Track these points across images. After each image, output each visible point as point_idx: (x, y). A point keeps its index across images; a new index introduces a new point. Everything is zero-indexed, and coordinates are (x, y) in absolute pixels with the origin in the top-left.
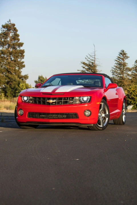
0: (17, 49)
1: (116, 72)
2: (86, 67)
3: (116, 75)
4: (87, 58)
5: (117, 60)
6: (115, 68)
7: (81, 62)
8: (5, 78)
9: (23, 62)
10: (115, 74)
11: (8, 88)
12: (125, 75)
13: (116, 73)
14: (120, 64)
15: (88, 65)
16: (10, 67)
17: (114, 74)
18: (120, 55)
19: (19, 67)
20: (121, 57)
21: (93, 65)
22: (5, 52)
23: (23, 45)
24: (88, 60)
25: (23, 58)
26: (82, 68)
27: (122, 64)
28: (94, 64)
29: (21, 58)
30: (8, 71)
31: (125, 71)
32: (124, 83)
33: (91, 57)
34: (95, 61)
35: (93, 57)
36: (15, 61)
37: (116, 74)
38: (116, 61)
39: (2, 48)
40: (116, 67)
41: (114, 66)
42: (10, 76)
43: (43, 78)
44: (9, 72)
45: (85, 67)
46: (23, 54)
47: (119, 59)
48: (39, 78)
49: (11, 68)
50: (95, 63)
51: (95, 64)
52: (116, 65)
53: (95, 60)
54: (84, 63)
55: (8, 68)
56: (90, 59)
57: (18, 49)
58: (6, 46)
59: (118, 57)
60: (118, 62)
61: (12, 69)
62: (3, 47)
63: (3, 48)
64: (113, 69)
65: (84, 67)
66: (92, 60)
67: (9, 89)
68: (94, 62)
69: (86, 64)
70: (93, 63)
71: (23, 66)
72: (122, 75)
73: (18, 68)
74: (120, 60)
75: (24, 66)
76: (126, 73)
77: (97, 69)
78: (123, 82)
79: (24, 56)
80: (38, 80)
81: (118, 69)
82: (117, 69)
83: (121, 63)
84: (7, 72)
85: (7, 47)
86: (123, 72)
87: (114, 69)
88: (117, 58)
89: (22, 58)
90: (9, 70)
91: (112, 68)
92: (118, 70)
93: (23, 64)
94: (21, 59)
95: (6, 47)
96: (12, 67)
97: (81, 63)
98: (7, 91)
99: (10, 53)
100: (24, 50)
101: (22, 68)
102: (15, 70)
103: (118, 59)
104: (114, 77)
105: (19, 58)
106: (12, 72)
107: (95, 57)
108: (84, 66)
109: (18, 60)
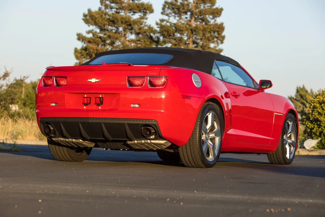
0: (209, 22)
9: (221, 51)
22: (182, 29)
23: (221, 12)
25: (222, 43)
29: (216, 41)
39: (178, 20)
43: (307, 92)
46: (222, 33)
48: (298, 91)
57: (212, 22)
58: (186, 16)
62: (180, 16)
63: (180, 19)
79: (223, 38)
80: (296, 96)
85: (189, 19)
89: (219, 41)
94: (218, 44)
95: (186, 18)
99: (191, 30)
100: (222, 24)
105: (213, 42)
109: (209, 47)
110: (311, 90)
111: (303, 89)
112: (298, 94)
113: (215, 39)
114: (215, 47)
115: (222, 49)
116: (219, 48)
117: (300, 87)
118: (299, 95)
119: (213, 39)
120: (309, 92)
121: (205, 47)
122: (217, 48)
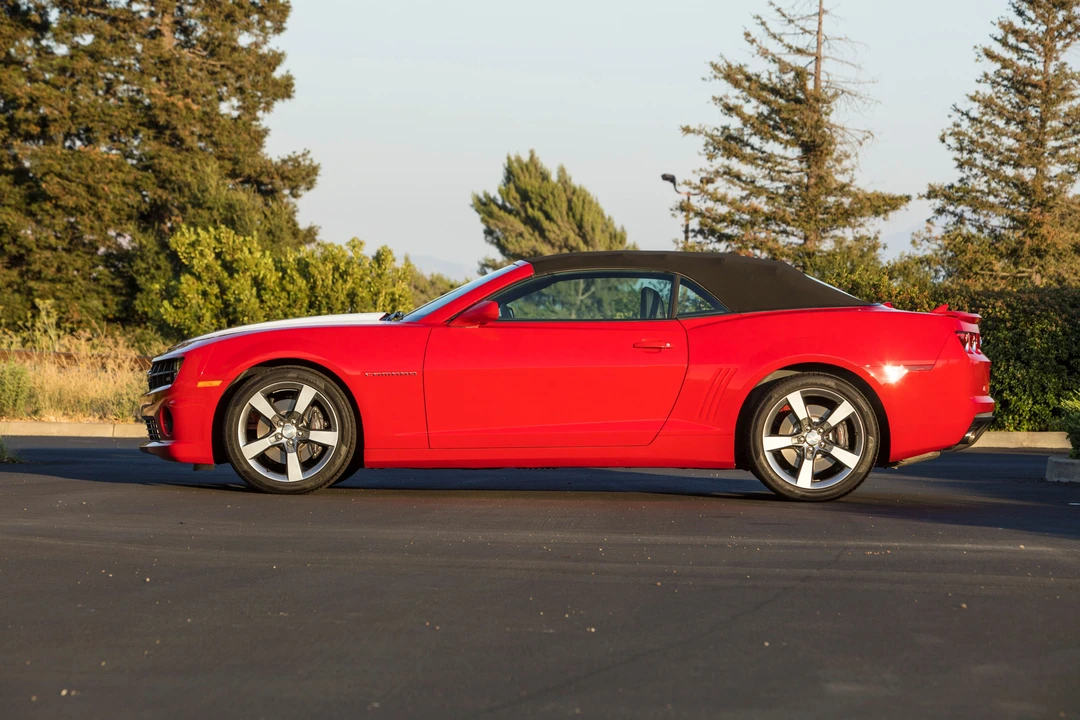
1: (988, 151)
2: (751, 108)
3: (985, 171)
4: (757, 32)
5: (998, 49)
6: (975, 114)
7: (715, 67)
8: (130, 178)
9: (277, 59)
10: (978, 157)
11: (150, 257)
12: (1055, 169)
13: (986, 156)
14: (1020, 84)
15: (764, 87)
16: (171, 91)
17: (971, 164)
18: (1020, 13)
19: (241, 90)
20: (1029, 26)
21: (803, 88)
24: (764, 53)
25: (279, 29)
26: (718, 108)
27: (1035, 86)
28: (810, 85)
29: (259, 22)
30: (155, 125)
31: (1056, 133)
32: (1043, 231)
33: (791, 28)
34: (818, 59)
35: (805, 31)
36: (212, 47)
37: (987, 163)
38: (990, 55)
40: (987, 103)
41: (973, 99)
42: (169, 160)
44: (158, 129)
45: (741, 102)
47: (1012, 40)
49: (178, 100)
50: (823, 77)
51: (817, 80)
52: (987, 90)
53: (824, 51)
54: (733, 75)
55: (159, 103)
56: (787, 40)
59: (1003, 27)
60: (1006, 64)
61: (188, 108)
64: (965, 124)
65: (732, 102)
66: (799, 51)
67: (158, 268)
68: (811, 68)
69: (748, 78)
70: (800, 74)
71: (275, 83)
72: (1028, 174)
73: (235, 102)
74: (1017, 49)
75: (285, 89)
76: (1062, 153)
77: (833, 119)
78: (1039, 225)
81: (1000, 123)
82: (990, 124)
83: (1030, 71)
84: (152, 133)
86: (1041, 143)
87: (973, 119)
88: (1000, 33)
89: (268, 24)
90: (162, 119)
91: (956, 117)
92: (999, 132)
93: (278, 73)
94: (263, 29)
96: (186, 94)
97: (709, 72)
98: (141, 280)
101: (268, 108)
102: (209, 118)
103: (1004, 43)
104: (972, 182)
105: (247, 28)
106: (183, 133)
107: (825, 29)
108: (734, 95)
109: (234, 44)
110: (562, 170)
111: (532, 166)
112: (512, 186)
113: (255, 17)
114: (257, 45)
115: (280, 51)
116: (270, 50)
117: (518, 160)
118: (518, 189)
119: (247, 16)
120: (554, 178)
121: (219, 45)
122: (265, 50)
